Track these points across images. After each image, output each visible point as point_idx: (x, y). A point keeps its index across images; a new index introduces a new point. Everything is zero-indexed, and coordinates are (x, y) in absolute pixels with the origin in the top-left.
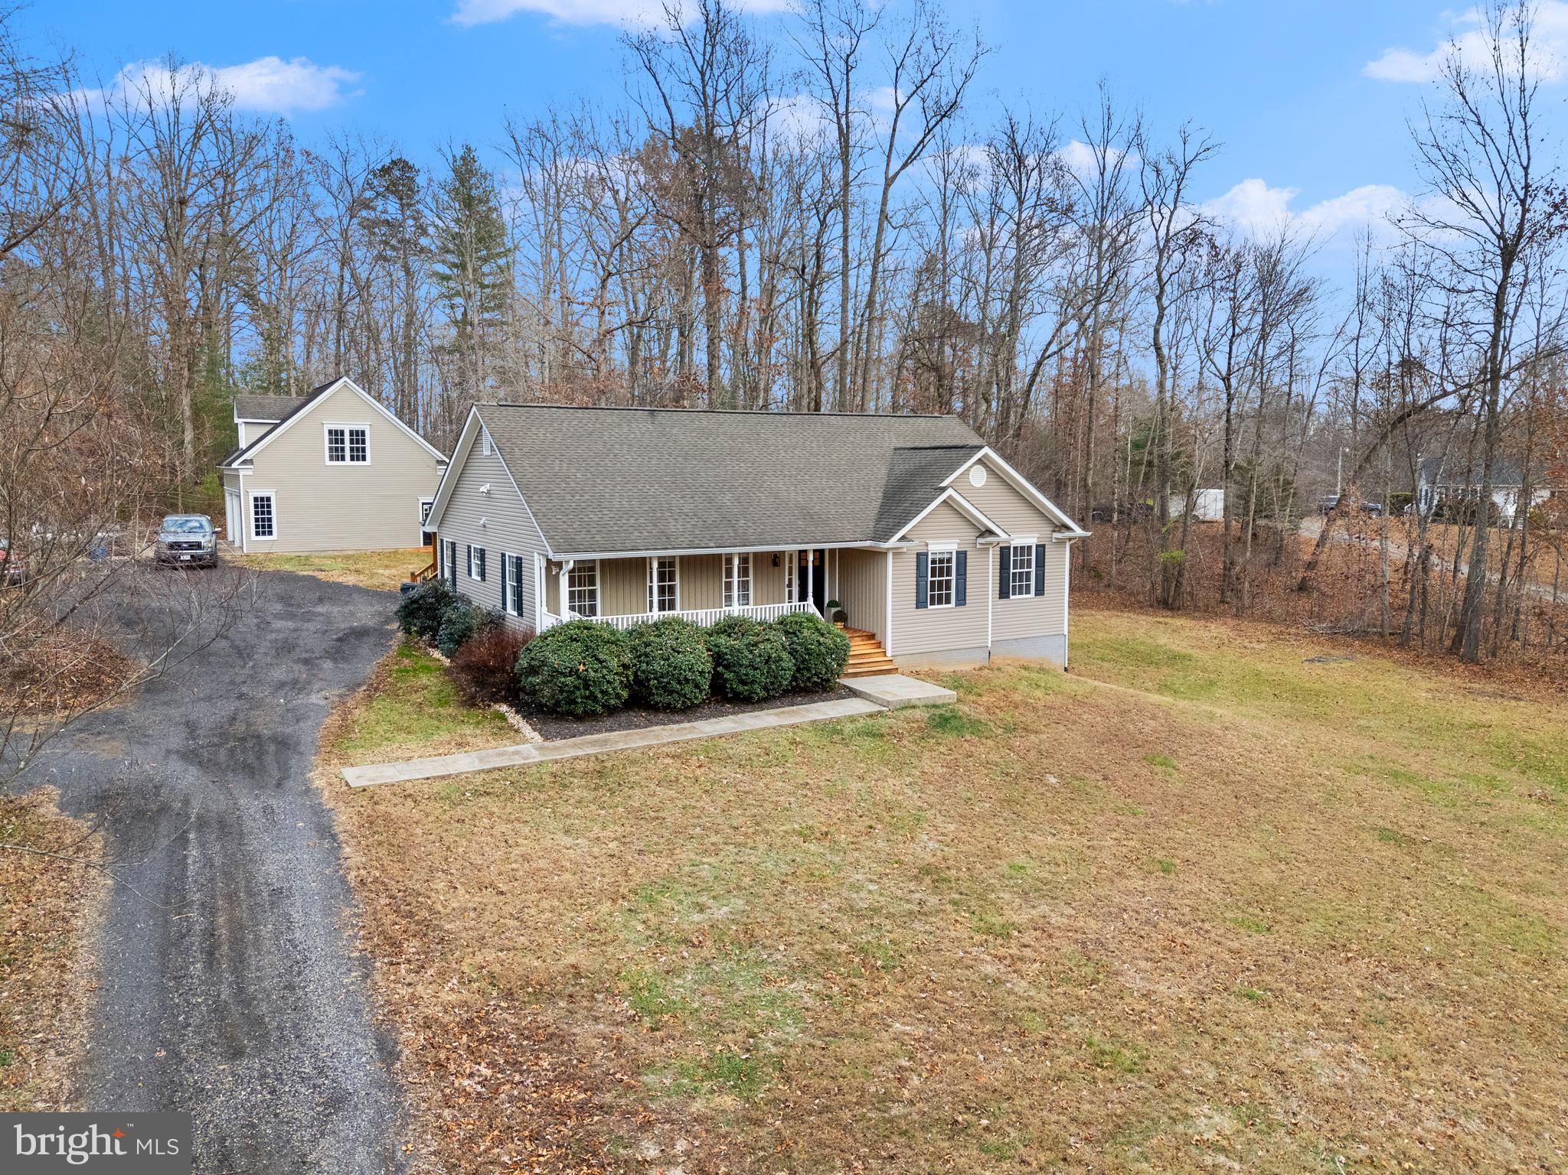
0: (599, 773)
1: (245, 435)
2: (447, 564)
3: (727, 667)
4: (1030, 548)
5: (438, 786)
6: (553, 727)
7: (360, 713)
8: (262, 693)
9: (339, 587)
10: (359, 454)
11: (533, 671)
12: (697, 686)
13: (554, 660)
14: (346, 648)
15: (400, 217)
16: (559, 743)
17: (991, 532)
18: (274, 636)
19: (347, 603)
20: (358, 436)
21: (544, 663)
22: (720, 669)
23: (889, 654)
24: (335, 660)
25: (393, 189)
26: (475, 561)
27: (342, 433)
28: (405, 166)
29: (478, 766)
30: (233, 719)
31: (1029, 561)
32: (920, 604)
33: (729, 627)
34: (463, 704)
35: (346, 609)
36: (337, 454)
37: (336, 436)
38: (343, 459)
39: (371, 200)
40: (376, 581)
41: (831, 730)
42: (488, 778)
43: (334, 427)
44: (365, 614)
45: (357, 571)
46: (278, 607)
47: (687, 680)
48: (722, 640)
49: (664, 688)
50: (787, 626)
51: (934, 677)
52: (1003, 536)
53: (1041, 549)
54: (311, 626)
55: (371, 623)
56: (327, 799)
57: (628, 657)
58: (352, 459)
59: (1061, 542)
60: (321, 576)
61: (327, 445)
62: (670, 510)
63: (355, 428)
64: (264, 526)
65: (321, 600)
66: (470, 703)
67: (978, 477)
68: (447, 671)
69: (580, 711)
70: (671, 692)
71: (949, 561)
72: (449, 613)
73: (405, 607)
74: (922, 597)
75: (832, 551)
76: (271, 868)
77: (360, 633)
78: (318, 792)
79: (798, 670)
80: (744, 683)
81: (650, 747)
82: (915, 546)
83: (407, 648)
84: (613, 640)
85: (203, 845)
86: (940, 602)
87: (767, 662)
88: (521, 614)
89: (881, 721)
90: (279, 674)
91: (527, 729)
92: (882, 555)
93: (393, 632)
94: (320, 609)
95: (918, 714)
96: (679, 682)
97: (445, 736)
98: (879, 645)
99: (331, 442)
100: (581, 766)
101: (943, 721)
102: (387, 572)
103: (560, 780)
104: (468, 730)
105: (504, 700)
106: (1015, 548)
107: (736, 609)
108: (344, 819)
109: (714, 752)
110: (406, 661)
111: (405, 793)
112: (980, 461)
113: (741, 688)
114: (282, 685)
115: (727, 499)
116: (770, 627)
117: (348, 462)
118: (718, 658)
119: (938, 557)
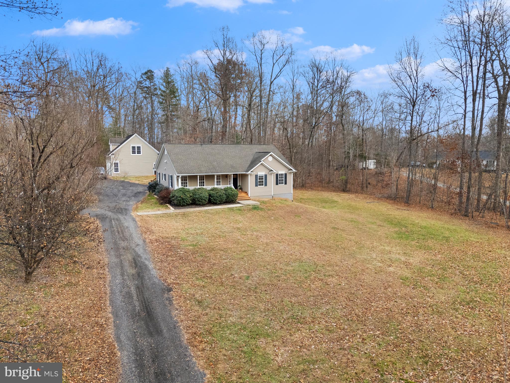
0: (184, 215)
1: (112, 148)
2: (158, 178)
3: (212, 197)
4: (283, 174)
5: (154, 216)
6: (177, 208)
7: (140, 205)
8: (121, 202)
9: (135, 183)
10: (139, 152)
11: (173, 197)
12: (205, 200)
13: (177, 195)
14: (136, 195)
15: (150, 86)
16: (177, 210)
17: (272, 171)
18: (121, 193)
19: (136, 187)
20: (139, 148)
21: (175, 195)
22: (210, 197)
23: (249, 196)
24: (134, 197)
25: (148, 78)
26: (164, 177)
27: (135, 147)
28: (150, 71)
29: (161, 213)
30: (116, 206)
31: (283, 177)
32: (256, 186)
33: (213, 190)
34: (159, 204)
35: (137, 188)
36: (134, 152)
37: (134, 148)
38: (135, 153)
39: (142, 81)
40: (143, 183)
41: (232, 209)
42: (163, 215)
43: (133, 146)
44: (141, 189)
45: (139, 180)
46: (121, 188)
47: (203, 199)
48: (211, 192)
49: (199, 201)
50: (226, 190)
51: (259, 201)
52: (275, 171)
53: (286, 174)
54: (129, 191)
55: (142, 191)
56: (134, 217)
57: (191, 195)
58: (137, 153)
59: (291, 173)
60: (130, 181)
61: (131, 150)
62: (202, 166)
63: (138, 146)
64: (117, 170)
65: (131, 186)
66: (161, 204)
67: (270, 159)
68: (158, 199)
69: (182, 205)
70: (200, 201)
71: (263, 177)
72: (158, 187)
73: (149, 186)
74: (257, 184)
75: (239, 174)
76: (126, 224)
77: (140, 193)
78: (133, 216)
79: (227, 198)
80: (215, 200)
81: (194, 211)
82: (254, 173)
83: (149, 195)
84: (189, 191)
85: (115, 222)
86: (261, 185)
87: (220, 196)
88: (172, 187)
89: (242, 208)
90: (124, 199)
91: (171, 208)
92: (247, 175)
93: (147, 192)
94: (130, 188)
95: (250, 207)
96: (201, 199)
97: (156, 209)
98: (248, 194)
99: (132, 149)
100: (181, 213)
101: (255, 208)
102: (145, 181)
103: (176, 215)
104: (160, 208)
105: (168, 203)
106: (280, 174)
107: (216, 186)
108: (137, 219)
109: (206, 212)
110: (149, 197)
111: (148, 216)
112: (270, 155)
113: (215, 201)
114: (124, 201)
115: (215, 163)
116: (222, 189)
117: (136, 154)
118: (210, 195)
119: (260, 176)
